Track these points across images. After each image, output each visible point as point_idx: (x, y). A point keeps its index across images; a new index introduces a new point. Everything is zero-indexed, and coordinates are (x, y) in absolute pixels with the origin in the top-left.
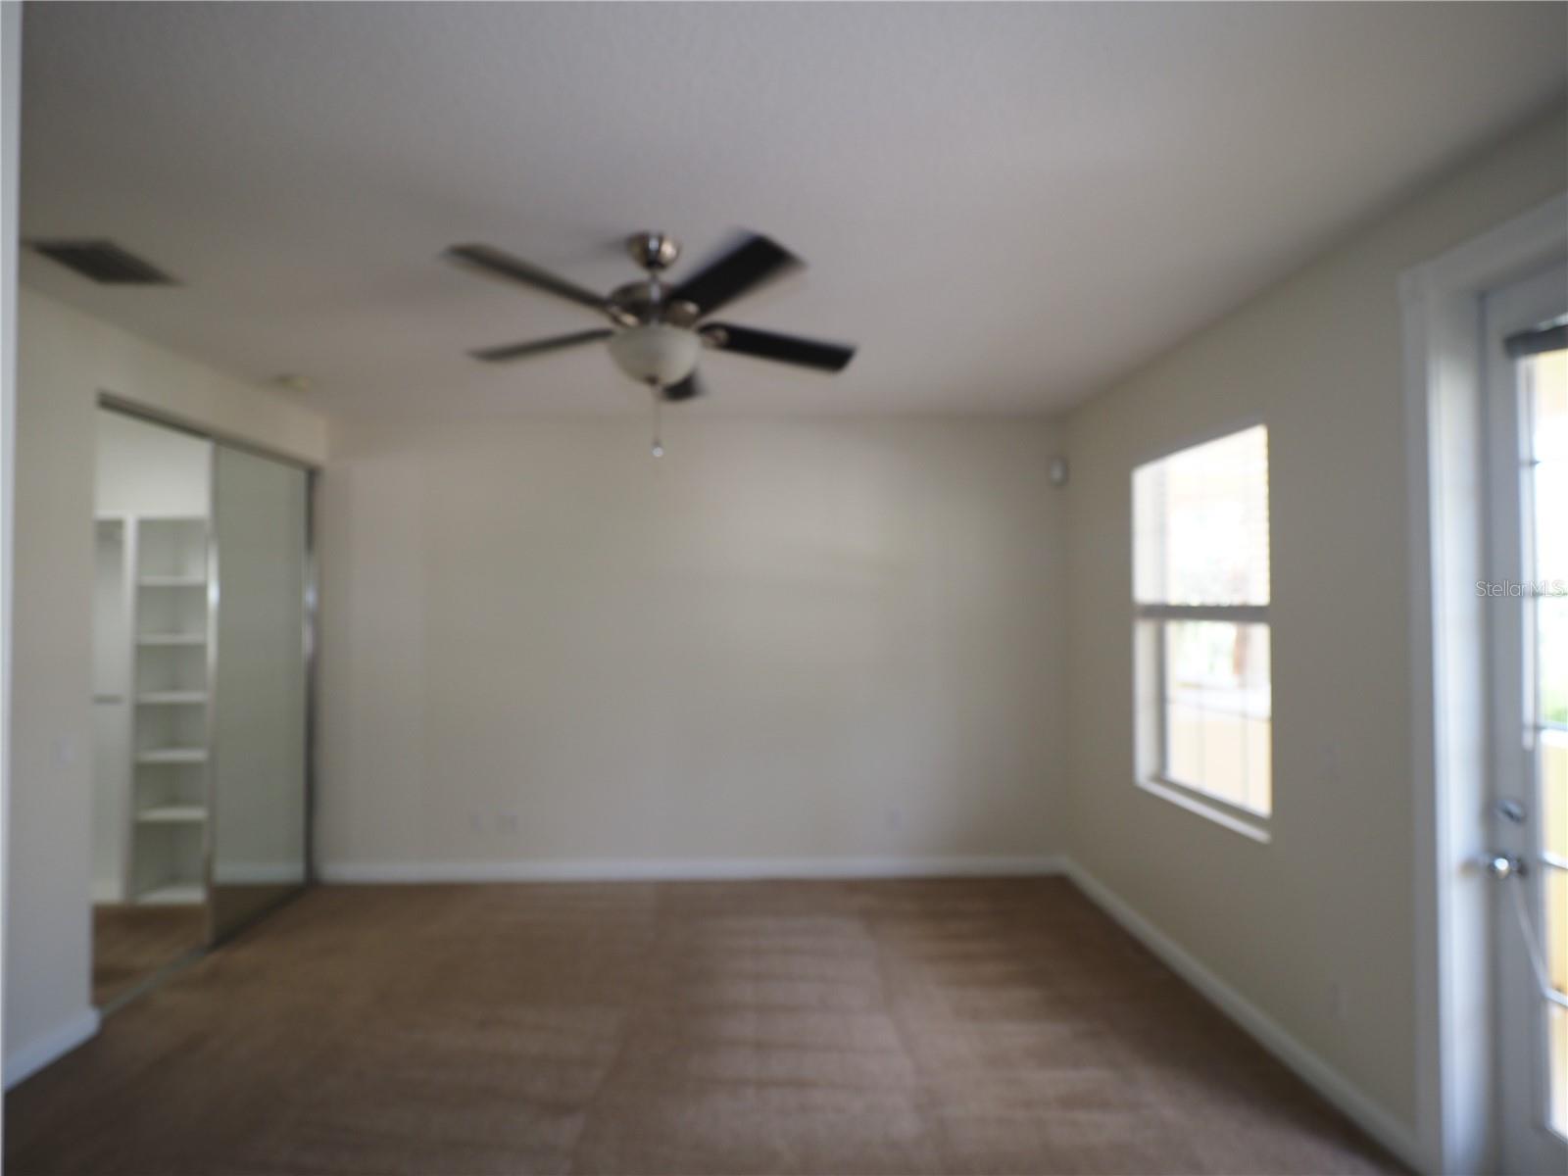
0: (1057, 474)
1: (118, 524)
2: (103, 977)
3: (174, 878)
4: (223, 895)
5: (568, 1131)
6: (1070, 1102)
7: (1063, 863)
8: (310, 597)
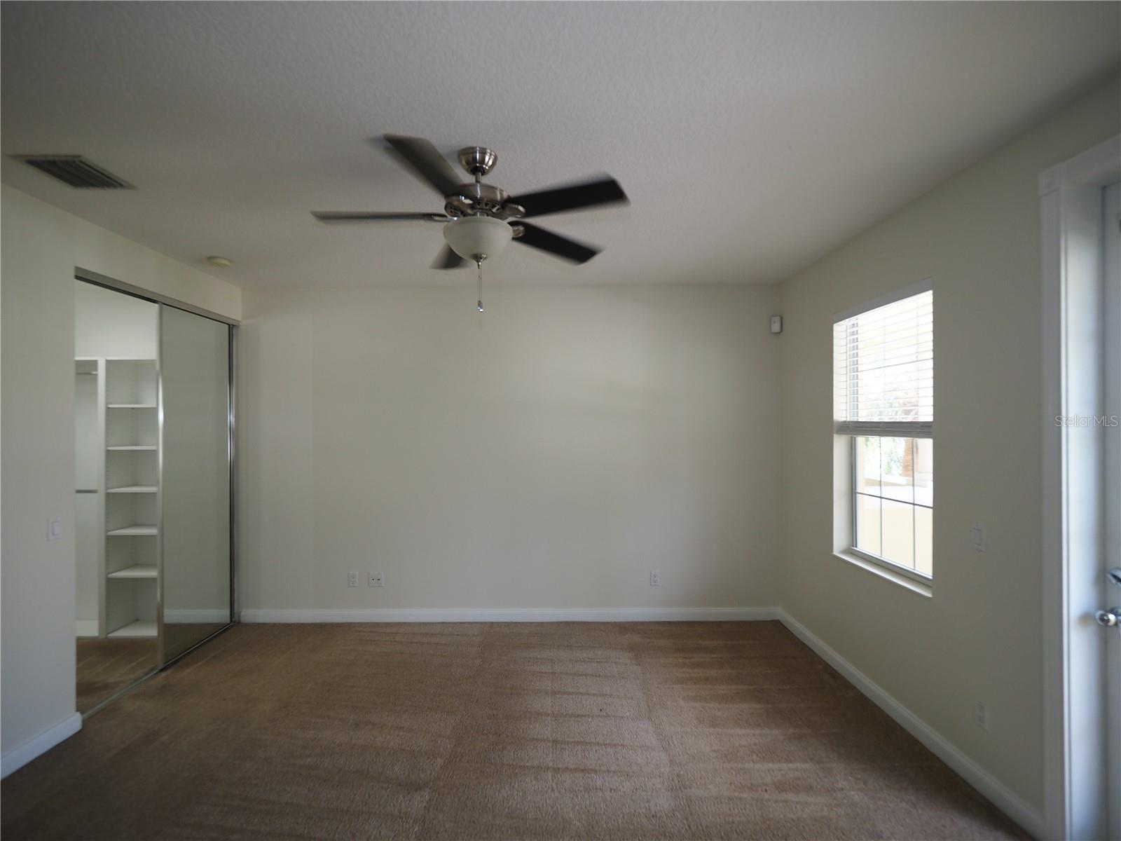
0: (776, 327)
1: (94, 364)
2: (84, 690)
3: (136, 621)
4: (170, 631)
5: (417, 803)
6: (781, 787)
7: (778, 612)
8: (231, 418)
